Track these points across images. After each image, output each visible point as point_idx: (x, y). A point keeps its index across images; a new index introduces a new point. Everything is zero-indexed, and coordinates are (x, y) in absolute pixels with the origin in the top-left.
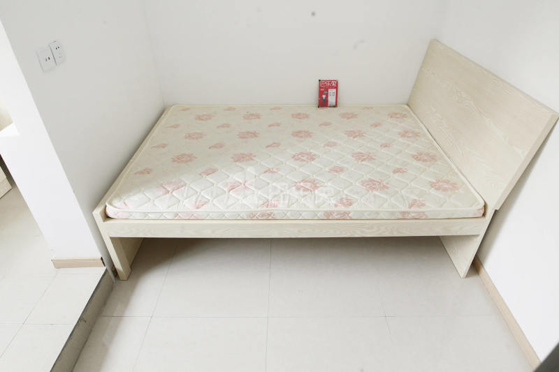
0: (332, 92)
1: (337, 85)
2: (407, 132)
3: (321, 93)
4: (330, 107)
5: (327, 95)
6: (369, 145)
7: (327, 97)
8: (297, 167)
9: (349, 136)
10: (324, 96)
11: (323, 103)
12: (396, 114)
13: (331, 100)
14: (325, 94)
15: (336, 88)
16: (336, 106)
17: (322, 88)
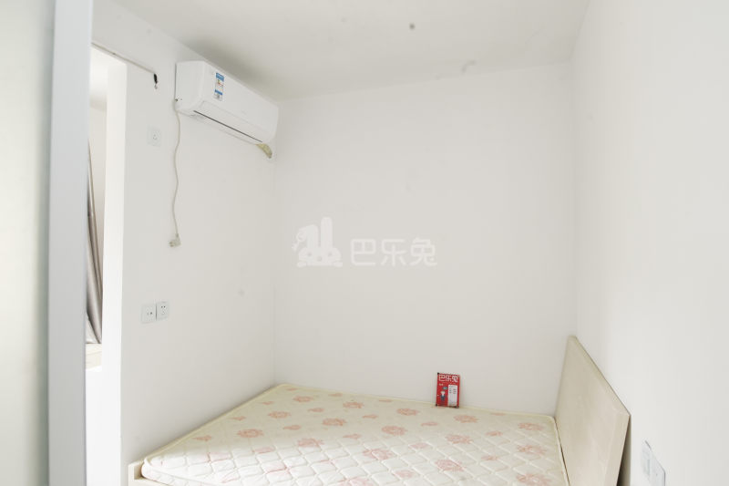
0: (452, 388)
1: (459, 380)
2: (530, 447)
3: (439, 389)
4: (450, 407)
5: (447, 391)
6: (467, 454)
7: (446, 394)
8: (360, 463)
9: (449, 440)
10: (443, 393)
11: (442, 401)
12: (530, 425)
13: (452, 398)
14: (445, 391)
15: (458, 384)
16: (457, 407)
17: (441, 382)
